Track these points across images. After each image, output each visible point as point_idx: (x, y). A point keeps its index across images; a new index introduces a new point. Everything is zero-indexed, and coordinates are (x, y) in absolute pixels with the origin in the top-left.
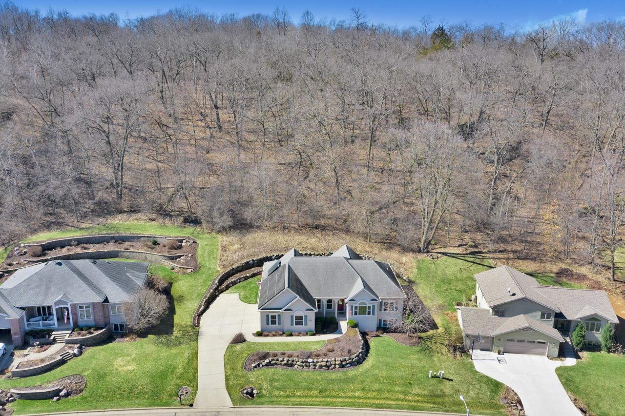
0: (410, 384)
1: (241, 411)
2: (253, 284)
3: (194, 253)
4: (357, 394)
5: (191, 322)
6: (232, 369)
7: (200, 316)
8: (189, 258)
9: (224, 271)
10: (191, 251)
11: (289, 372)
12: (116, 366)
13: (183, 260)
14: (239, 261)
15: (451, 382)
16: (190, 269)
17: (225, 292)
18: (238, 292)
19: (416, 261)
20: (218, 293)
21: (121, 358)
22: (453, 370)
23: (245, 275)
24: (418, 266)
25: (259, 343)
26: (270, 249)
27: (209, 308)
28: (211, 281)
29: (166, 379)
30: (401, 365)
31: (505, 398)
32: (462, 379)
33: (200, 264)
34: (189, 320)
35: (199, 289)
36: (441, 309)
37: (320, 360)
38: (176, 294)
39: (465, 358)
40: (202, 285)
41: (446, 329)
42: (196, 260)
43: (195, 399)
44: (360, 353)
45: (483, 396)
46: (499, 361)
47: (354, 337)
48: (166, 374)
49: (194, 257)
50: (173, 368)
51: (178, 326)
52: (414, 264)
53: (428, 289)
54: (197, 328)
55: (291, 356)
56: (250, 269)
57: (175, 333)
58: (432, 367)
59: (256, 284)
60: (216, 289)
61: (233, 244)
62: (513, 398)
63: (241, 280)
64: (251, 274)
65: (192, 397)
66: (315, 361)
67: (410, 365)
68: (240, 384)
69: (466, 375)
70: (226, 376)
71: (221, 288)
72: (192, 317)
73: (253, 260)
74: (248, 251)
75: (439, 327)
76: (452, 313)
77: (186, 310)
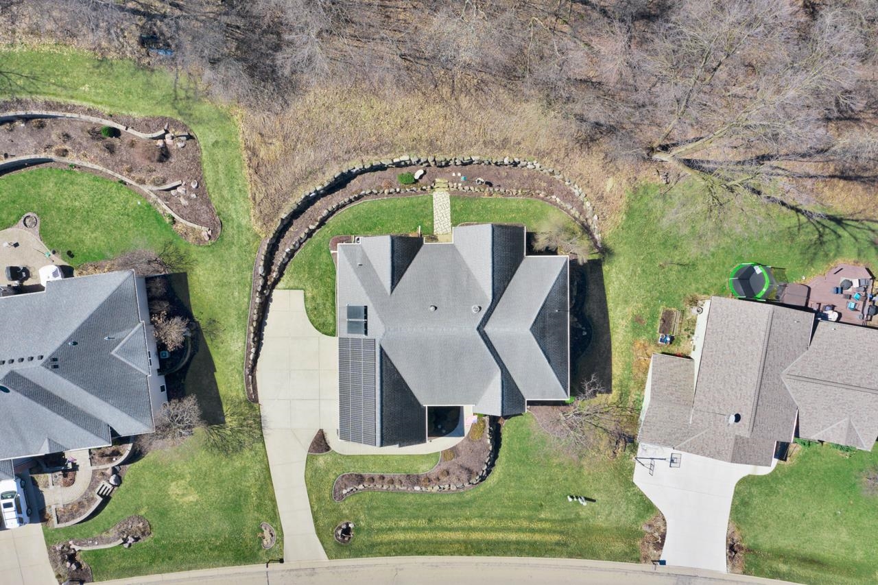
2: (324, 255)
3: (199, 178)
4: (473, 523)
5: (244, 391)
6: (319, 500)
7: (253, 370)
8: (194, 196)
9: (267, 233)
10: (190, 170)
11: (390, 496)
12: (174, 497)
13: (184, 197)
14: (289, 194)
15: (594, 503)
16: (205, 232)
17: (280, 285)
18: (301, 286)
19: (630, 190)
20: (269, 291)
21: (174, 483)
22: (602, 484)
23: (306, 231)
24: (630, 207)
25: (348, 456)
26: (345, 146)
27: (263, 341)
28: (250, 268)
29: (241, 511)
30: (536, 479)
31: (650, 526)
32: (609, 499)
33: (219, 214)
34: (240, 386)
35: (236, 294)
36: (634, 329)
37: (430, 489)
38: (202, 317)
39: (628, 452)
40: (239, 283)
41: (621, 394)
42: (208, 203)
43: (284, 550)
44: (483, 471)
45: (624, 519)
46: (672, 461)
47: (480, 441)
48: (240, 505)
49: (201, 190)
50: (245, 496)
51: (228, 400)
52: (625, 199)
53: (629, 269)
54: (256, 405)
55: (392, 482)
56: (313, 204)
57: (227, 420)
58: (575, 481)
59: (330, 252)
60: (264, 287)
61: (269, 138)
62: (658, 529)
63: (301, 241)
64: (317, 223)
65: (280, 546)
66: (424, 489)
67: (548, 477)
68: (332, 522)
69: (617, 492)
70: (314, 513)
71: (273, 280)
72: (242, 377)
73: (316, 191)
74: (303, 160)
75: (613, 388)
76: (646, 345)
77: (230, 359)
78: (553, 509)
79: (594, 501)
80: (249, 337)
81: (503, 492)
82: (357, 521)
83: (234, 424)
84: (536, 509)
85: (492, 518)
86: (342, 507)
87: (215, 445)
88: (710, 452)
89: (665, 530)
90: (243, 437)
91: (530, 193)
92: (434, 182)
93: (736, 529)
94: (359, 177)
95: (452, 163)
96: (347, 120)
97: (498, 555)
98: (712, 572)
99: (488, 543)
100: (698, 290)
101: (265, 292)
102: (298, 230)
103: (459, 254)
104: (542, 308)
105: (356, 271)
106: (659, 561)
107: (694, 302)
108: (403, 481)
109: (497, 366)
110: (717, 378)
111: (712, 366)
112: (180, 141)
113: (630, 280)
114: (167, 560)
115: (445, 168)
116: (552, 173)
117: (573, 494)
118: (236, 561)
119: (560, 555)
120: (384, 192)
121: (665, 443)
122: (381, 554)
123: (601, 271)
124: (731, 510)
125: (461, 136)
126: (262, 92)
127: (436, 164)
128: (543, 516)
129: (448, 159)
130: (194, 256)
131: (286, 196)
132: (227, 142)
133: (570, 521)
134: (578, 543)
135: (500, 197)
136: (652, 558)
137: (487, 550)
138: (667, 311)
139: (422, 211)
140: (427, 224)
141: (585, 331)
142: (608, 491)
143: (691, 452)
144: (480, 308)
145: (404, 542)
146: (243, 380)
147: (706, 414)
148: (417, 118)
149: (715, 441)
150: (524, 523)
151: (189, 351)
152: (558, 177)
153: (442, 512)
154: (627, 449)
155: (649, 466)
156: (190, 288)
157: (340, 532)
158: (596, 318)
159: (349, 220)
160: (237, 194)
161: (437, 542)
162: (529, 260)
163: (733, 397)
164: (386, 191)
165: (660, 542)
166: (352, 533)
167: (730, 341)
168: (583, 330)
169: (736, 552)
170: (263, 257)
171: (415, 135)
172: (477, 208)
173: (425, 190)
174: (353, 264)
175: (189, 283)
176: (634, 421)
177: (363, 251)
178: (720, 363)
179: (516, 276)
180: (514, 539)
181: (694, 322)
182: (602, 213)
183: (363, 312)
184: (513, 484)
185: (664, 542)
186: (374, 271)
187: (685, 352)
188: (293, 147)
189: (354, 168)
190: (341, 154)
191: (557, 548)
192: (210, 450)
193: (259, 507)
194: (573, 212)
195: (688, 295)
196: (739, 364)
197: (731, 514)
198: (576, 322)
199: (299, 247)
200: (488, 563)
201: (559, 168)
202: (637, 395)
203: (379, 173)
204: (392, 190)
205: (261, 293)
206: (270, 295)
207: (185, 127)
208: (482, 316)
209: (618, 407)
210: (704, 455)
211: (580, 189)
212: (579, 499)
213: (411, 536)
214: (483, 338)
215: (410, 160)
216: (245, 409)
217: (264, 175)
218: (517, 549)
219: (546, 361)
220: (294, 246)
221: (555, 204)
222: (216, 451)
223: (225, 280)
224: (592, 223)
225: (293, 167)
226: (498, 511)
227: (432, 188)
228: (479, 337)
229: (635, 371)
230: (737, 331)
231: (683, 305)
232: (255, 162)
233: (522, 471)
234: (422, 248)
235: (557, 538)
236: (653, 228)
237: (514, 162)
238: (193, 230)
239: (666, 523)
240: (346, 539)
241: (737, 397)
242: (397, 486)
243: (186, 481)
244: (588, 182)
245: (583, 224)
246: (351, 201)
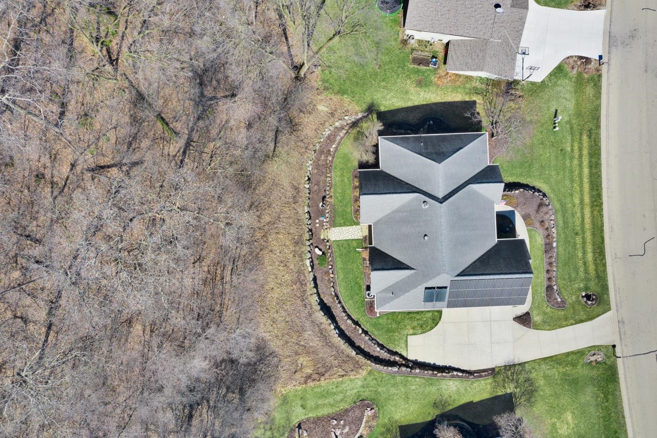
0: (561, 150)
1: (616, 302)
2: (381, 321)
3: (329, 418)
4: (577, 201)
5: (486, 379)
6: (566, 319)
7: (470, 373)
8: (342, 422)
9: (367, 365)
10: (323, 426)
11: (560, 265)
12: (570, 431)
13: (343, 429)
14: (337, 348)
15: (558, 111)
16: (368, 413)
17: (404, 354)
18: (405, 338)
19: (326, 93)
20: (409, 362)
21: (559, 431)
22: (544, 105)
23: (363, 335)
24: (339, 92)
25: (533, 298)
26: (302, 308)
27: (448, 366)
28: (394, 377)
29: (577, 378)
30: (542, 155)
31: (573, 68)
32: (555, 99)
33: (355, 402)
34: (483, 382)
35: (413, 387)
36: (426, 85)
37: (555, 235)
38: (432, 413)
39: (519, 87)
40: (405, 386)
41: (477, 93)
42: (347, 411)
43: (606, 344)
44: (539, 195)
45: (569, 88)
46: (524, 53)
47: (517, 198)
48: (573, 379)
49: (338, 417)
50: (566, 376)
51: (494, 392)
52: (333, 97)
53: (383, 91)
54: (497, 370)
55: (550, 264)
56: (343, 331)
57: (509, 391)
58: (543, 125)
59: (379, 317)
60: (407, 366)
61: (297, 366)
62: (575, 61)
63: (371, 339)
64: (357, 327)
65: (603, 348)
66: (555, 240)
67: (541, 146)
68: (583, 308)
69: (549, 94)
70: (577, 323)
71: (401, 360)
72: (476, 380)
73: (335, 329)
74: (312, 340)
75: (472, 100)
76: (438, 76)
77: (462, 390)
78: (564, 141)
79: (556, 111)
80: (445, 377)
81: (553, 179)
82: (580, 289)
83: (512, 386)
84: (564, 154)
85: (573, 187)
86: (571, 301)
87: (528, 400)
88: (520, 25)
89: (576, 56)
90: (522, 378)
91: (328, 167)
92: (323, 240)
93: (573, 4)
94: (322, 296)
95: (310, 227)
96: (283, 308)
97: (601, 182)
98: (605, 20)
99: (592, 189)
100: (396, 40)
101: (410, 365)
102: (363, 342)
103: (381, 219)
104: (421, 155)
105: (397, 297)
106: (600, 60)
107: (405, 42)
108: (550, 255)
109: (467, 187)
110: (467, 22)
111: (458, 27)
112: (302, 434)
113: (390, 90)
114: (617, 434)
115: (313, 232)
116: (315, 151)
117: (552, 127)
118: (615, 381)
119: (598, 134)
120: (332, 278)
121: (514, 59)
122: (605, 271)
123: (385, 112)
124: (559, 8)
125: (291, 221)
126: (264, 373)
127: (311, 239)
128: (569, 149)
129: (308, 230)
130: (386, 421)
131: (340, 352)
132: (302, 398)
133: (572, 128)
134: (588, 122)
135: (332, 190)
136: (598, 65)
137: (597, 190)
138: (413, 62)
139: (345, 248)
140: (355, 244)
141: (429, 122)
142: (548, 100)
143: (520, 39)
144: (424, 202)
145: (594, 252)
146: (478, 380)
147: (494, 30)
148: (278, 254)
149: (512, 22)
150: (575, 162)
151: (459, 422)
152: (318, 146)
153: (570, 225)
154: (516, 87)
155: (532, 70)
156: (411, 423)
157: (589, 302)
158: (420, 115)
159: (354, 303)
160: (339, 389)
161: (593, 228)
162: (383, 166)
163: (482, 10)
164: (332, 276)
165: (585, 60)
166: (589, 293)
167: (439, 14)
168: (429, 124)
169: (589, 3)
170: (386, 368)
171: (291, 256)
172: (341, 206)
173: (329, 246)
174: (391, 299)
175: (407, 424)
176: (496, 83)
177: (381, 292)
178: (456, 21)
179: (397, 176)
180: (588, 170)
181: (420, 41)
182: (343, 113)
183: (430, 290)
184: (547, 172)
185: (585, 57)
186: (397, 283)
187: (443, 47)
188: (304, 348)
189: (317, 300)
190: (306, 311)
191: (593, 137)
192: (532, 404)
193: (574, 365)
194: (342, 134)
195: (400, 46)
196: (456, 6)
197: (562, 8)
198: (423, 129)
199: (376, 340)
200: (607, 188)
201: (311, 146)
202: (476, 81)
203: (318, 282)
204: (331, 271)
205: (412, 368)
206: (412, 361)
207: (292, 430)
208: (431, 200)
209: (486, 96)
210: (523, 30)
211: (326, 130)
212: (556, 122)
213: (589, 248)
214: (447, 199)
215: (309, 259)
216: (500, 378)
217: (325, 369)
218: (596, 167)
219: (461, 151)
220: (375, 344)
221: (336, 148)
222: (533, 400)
223: (404, 396)
224: (350, 120)
225: (318, 347)
226: (567, 182)
227: (328, 241)
228: (447, 202)
229: (458, 83)
230: (431, 9)
231: (408, 50)
232: (315, 376)
233: (537, 166)
234: (377, 247)
235: (585, 137)
236: (352, 74)
237: (308, 180)
238: (367, 421)
239: (570, 56)
240: (594, 297)
241: (481, 7)
242: (554, 260)
243: (557, 422)
244: (321, 124)
245: (351, 127)
246: (340, 302)
